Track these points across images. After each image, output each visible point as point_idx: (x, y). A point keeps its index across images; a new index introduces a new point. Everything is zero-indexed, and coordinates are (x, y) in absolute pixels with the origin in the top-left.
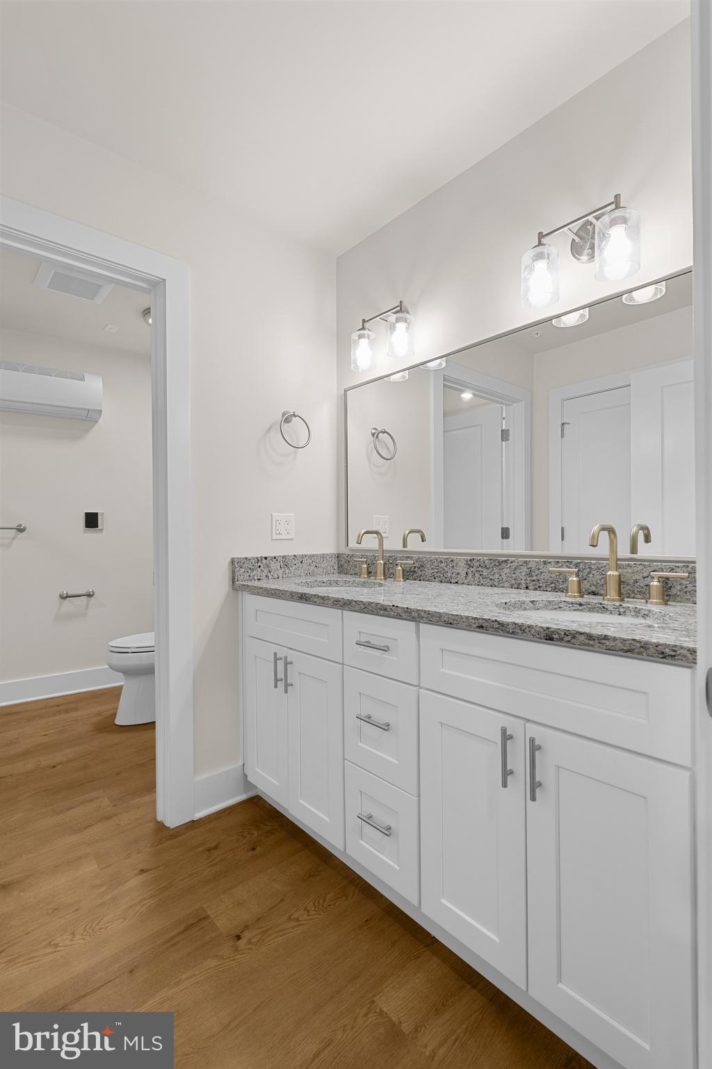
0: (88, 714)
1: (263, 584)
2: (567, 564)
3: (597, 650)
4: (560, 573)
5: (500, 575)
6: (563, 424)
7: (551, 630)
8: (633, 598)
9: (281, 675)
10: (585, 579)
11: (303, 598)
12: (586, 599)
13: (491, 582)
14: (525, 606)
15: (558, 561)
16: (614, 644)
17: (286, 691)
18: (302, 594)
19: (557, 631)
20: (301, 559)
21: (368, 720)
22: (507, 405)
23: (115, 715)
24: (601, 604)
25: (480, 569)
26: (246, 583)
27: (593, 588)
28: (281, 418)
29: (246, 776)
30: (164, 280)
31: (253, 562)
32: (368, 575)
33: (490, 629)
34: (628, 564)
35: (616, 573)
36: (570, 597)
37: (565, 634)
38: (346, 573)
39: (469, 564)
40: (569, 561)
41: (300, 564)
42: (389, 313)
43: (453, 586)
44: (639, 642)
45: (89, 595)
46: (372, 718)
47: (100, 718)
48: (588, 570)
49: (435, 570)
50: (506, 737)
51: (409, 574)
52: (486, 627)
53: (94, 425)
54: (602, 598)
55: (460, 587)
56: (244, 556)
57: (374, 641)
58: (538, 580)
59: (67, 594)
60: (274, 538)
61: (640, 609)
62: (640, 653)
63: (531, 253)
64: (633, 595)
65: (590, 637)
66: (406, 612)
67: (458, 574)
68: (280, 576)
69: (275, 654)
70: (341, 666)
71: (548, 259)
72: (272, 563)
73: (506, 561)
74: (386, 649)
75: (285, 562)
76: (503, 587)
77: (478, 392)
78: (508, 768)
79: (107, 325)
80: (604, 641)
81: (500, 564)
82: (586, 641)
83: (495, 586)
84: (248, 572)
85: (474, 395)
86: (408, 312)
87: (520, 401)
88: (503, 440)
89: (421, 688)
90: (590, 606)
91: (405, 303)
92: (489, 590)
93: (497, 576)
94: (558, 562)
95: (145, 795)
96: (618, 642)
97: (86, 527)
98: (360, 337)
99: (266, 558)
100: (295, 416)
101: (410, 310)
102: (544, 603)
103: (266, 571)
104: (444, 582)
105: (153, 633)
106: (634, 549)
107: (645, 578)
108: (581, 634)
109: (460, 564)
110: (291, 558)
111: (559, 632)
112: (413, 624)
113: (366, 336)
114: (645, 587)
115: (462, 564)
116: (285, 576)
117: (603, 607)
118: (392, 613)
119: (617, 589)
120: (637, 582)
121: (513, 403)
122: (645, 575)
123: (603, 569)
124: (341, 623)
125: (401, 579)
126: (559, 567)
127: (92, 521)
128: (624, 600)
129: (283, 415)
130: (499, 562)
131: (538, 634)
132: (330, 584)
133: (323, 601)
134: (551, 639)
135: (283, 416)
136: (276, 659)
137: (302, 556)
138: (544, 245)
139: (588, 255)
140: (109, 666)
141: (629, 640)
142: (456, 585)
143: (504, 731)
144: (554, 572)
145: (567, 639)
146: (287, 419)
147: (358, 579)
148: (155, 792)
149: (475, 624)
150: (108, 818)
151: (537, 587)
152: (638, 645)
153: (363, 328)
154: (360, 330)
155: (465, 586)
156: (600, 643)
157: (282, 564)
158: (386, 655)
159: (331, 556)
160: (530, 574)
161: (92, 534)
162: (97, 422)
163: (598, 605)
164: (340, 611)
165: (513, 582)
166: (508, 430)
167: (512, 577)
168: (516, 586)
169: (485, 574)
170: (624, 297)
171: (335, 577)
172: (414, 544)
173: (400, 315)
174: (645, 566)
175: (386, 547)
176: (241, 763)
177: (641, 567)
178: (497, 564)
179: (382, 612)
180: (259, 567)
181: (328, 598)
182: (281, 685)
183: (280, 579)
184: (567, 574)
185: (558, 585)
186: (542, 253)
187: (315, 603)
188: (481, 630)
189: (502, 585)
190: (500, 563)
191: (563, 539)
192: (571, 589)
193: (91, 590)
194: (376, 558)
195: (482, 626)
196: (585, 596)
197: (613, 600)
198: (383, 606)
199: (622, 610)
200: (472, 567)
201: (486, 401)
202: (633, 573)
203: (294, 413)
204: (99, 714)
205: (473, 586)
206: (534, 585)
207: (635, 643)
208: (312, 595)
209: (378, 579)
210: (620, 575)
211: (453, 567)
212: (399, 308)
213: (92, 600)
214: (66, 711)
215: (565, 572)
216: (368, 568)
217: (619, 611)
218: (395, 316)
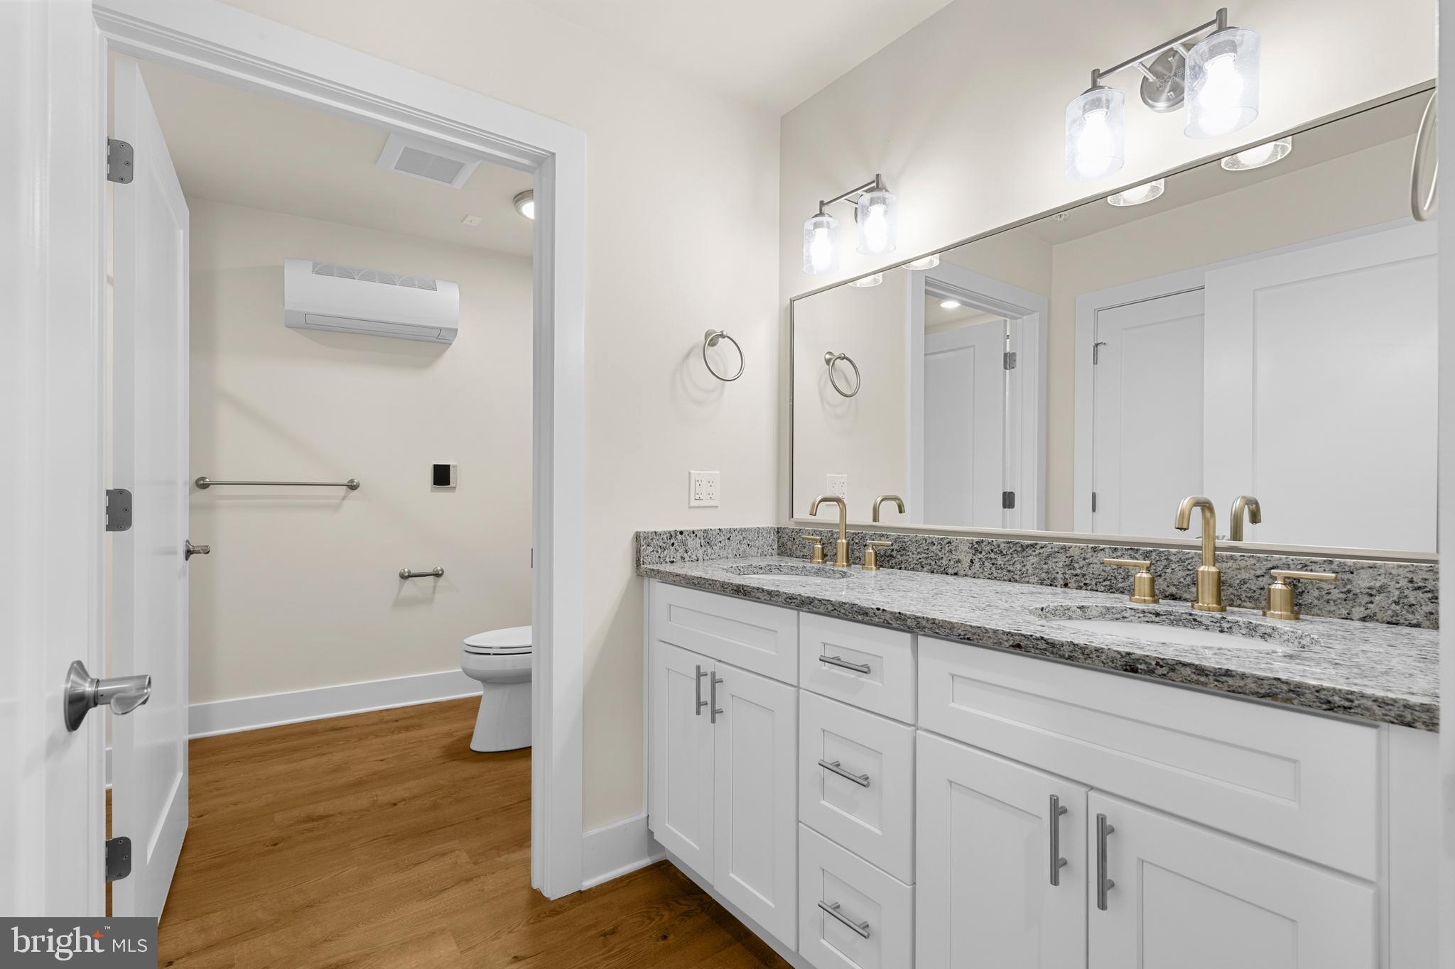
0: (435, 735)
1: (676, 569)
2: (1130, 552)
3: (1212, 690)
4: (1120, 566)
5: (1024, 566)
6: (1097, 345)
7: (1133, 657)
8: (1239, 606)
9: (706, 696)
10: (1160, 576)
11: (741, 592)
12: (1164, 606)
13: (1010, 575)
14: (1071, 614)
15: (1116, 547)
16: (1242, 683)
17: (713, 721)
18: (738, 586)
19: (1144, 660)
20: (729, 534)
21: (835, 768)
22: (1012, 318)
23: (470, 736)
24: (1191, 615)
25: (992, 555)
26: (655, 568)
27: (1173, 590)
28: (704, 341)
29: (651, 833)
30: (553, 154)
31: (665, 537)
32: (823, 559)
33: (1033, 650)
34: (1231, 556)
35: (1213, 569)
36: (1137, 601)
37: (1158, 664)
38: (790, 556)
39: (976, 548)
40: (1133, 549)
41: (727, 541)
42: (860, 192)
43: (950, 579)
44: (1287, 683)
45: (438, 575)
46: (841, 767)
47: (450, 740)
48: (1165, 563)
49: (925, 555)
50: (1057, 810)
51: (885, 560)
52: (1027, 646)
53: (449, 347)
54: (1189, 604)
55: (961, 582)
56: (653, 530)
57: (845, 658)
58: (1084, 575)
59: (409, 572)
60: (692, 505)
61: (1257, 626)
62: (1289, 700)
63: (1082, 101)
64: (1239, 602)
65: (1200, 670)
66: (897, 619)
67: (959, 561)
68: (701, 558)
69: (698, 668)
70: (795, 689)
71: (1108, 108)
72: (689, 539)
73: (1033, 546)
74: (866, 670)
75: (707, 538)
76: (1028, 582)
77: (971, 299)
78: (1060, 856)
79: (467, 216)
80: (1224, 678)
81: (1024, 550)
82: (1193, 676)
83: (1016, 581)
84: (657, 552)
85: (963, 303)
86: (887, 191)
87: (1031, 312)
88: (1006, 368)
89: (918, 729)
90: (1172, 617)
91: (884, 179)
92: (1008, 587)
93: (1018, 566)
94: (1116, 550)
95: (513, 852)
96: (1249, 681)
97: (434, 484)
98: (816, 226)
99: (681, 533)
100: (722, 336)
101: (888, 187)
102: (1099, 609)
103: (681, 551)
104: (937, 573)
105: (530, 627)
106: (1237, 533)
107: (1258, 577)
108: (1185, 665)
109: (962, 547)
110: (714, 533)
111: (1147, 659)
112: (908, 636)
113: (825, 225)
114: (1258, 592)
115: (965, 548)
116: (706, 558)
117: (1195, 620)
118: (876, 619)
119: (1215, 593)
120: (1245, 583)
121: (1023, 315)
122: (1259, 573)
123: (1189, 561)
124: (796, 629)
125: (873, 566)
126: (1117, 557)
127: (442, 476)
128: (1225, 610)
129: (707, 335)
130: (1021, 547)
131: (1112, 662)
132: (770, 570)
133: (770, 597)
134: (1135, 670)
135: (706, 339)
136: (699, 675)
137: (730, 531)
138: (1102, 87)
139: (1169, 99)
140: (464, 669)
141: (1269, 679)
142: (955, 577)
143: (1054, 801)
144: (1110, 564)
145: (1160, 671)
146: (712, 340)
147: (810, 565)
148: (530, 846)
149: (1007, 641)
150: (468, 880)
151: (1082, 584)
152: (1285, 687)
153: (821, 214)
154: (816, 216)
155: (969, 580)
156: (1218, 681)
157: (703, 541)
158: (863, 678)
159: (769, 530)
160: (1070, 566)
161: (442, 494)
162: (451, 344)
163: (1185, 616)
164: (795, 612)
165: (1044, 575)
166: (1014, 354)
167: (1042, 569)
168: (1049, 582)
169: (999, 562)
170: (1224, 161)
171: (775, 560)
172: (889, 517)
173: (876, 194)
174: (1259, 560)
175: (850, 520)
176: (644, 815)
177: (1253, 561)
178: (1020, 549)
179: (860, 618)
180: (673, 544)
181: (778, 594)
182: (706, 711)
183: (700, 562)
184: (1131, 568)
185: (1116, 583)
186: (1099, 100)
187: (758, 600)
188: (1018, 651)
189: (1027, 579)
190: (1024, 548)
191: (1094, 510)
192: (1140, 590)
193: (439, 568)
194: (835, 536)
195: (1020, 645)
196: (1161, 601)
197: (1209, 610)
198: (861, 608)
199: (1225, 625)
200: (981, 553)
201: (980, 312)
202: (1240, 569)
203: (722, 332)
204: (450, 734)
205: (982, 581)
206: (1077, 581)
207: (1280, 685)
208: (754, 588)
209: (839, 566)
210: (1219, 573)
211: (950, 551)
212: (874, 184)
213: (441, 581)
214: (407, 729)
215: (1129, 565)
216: (823, 549)
217: (1220, 627)
218: (868, 196)
